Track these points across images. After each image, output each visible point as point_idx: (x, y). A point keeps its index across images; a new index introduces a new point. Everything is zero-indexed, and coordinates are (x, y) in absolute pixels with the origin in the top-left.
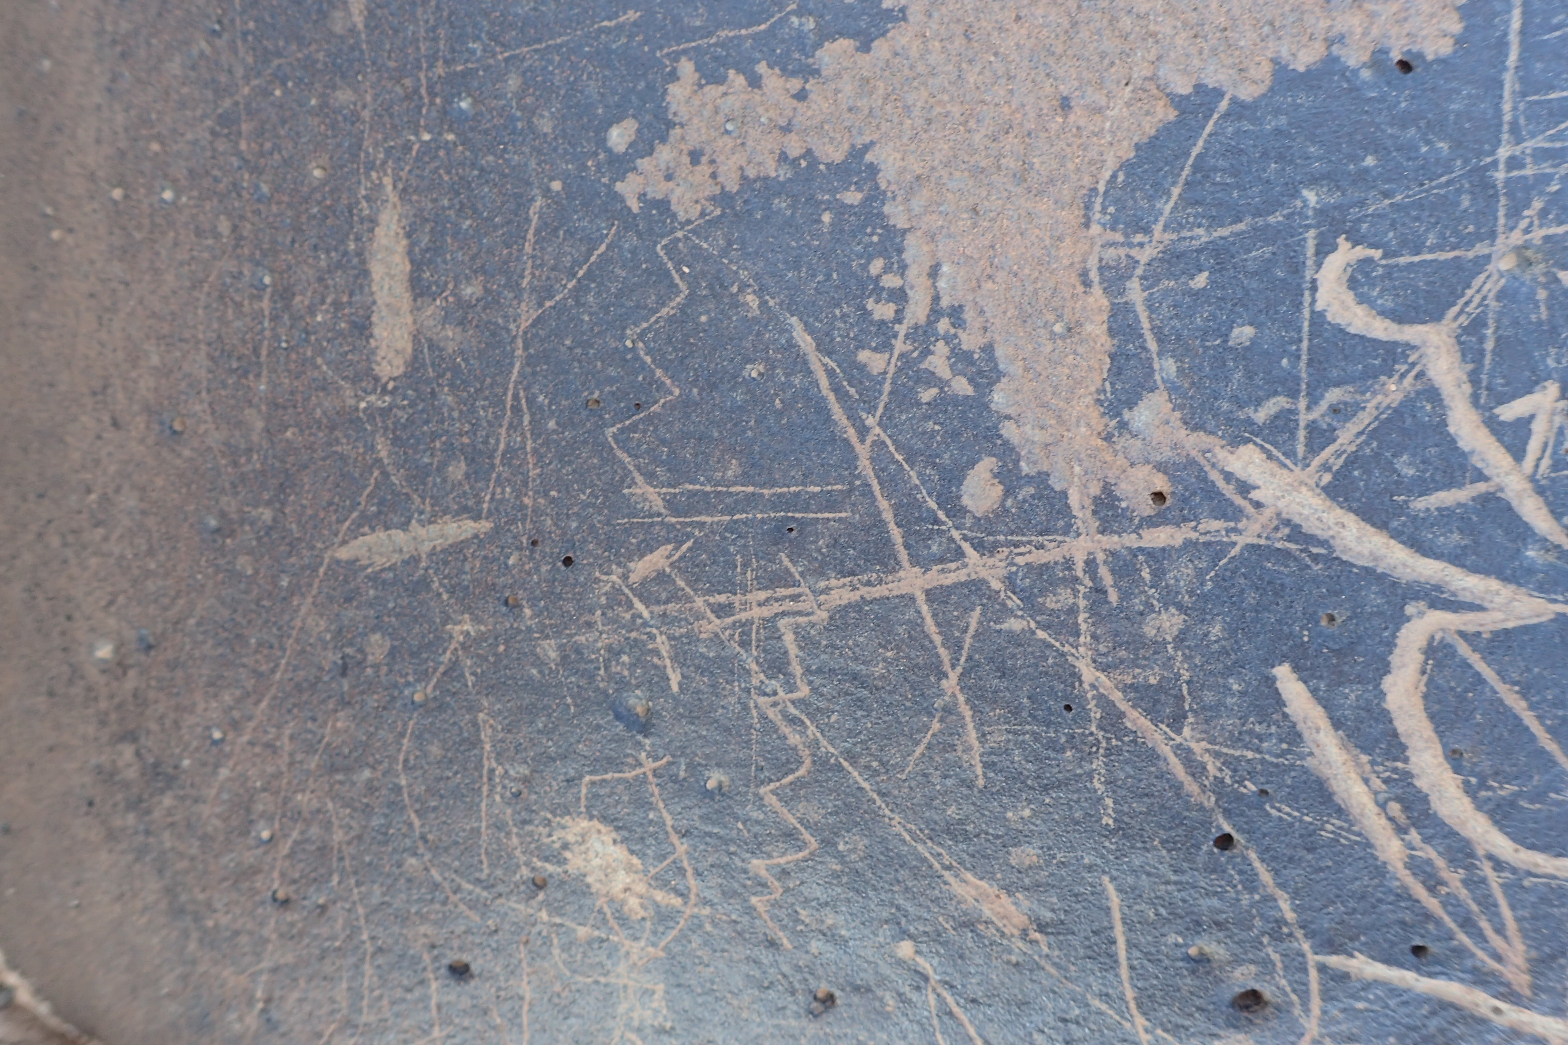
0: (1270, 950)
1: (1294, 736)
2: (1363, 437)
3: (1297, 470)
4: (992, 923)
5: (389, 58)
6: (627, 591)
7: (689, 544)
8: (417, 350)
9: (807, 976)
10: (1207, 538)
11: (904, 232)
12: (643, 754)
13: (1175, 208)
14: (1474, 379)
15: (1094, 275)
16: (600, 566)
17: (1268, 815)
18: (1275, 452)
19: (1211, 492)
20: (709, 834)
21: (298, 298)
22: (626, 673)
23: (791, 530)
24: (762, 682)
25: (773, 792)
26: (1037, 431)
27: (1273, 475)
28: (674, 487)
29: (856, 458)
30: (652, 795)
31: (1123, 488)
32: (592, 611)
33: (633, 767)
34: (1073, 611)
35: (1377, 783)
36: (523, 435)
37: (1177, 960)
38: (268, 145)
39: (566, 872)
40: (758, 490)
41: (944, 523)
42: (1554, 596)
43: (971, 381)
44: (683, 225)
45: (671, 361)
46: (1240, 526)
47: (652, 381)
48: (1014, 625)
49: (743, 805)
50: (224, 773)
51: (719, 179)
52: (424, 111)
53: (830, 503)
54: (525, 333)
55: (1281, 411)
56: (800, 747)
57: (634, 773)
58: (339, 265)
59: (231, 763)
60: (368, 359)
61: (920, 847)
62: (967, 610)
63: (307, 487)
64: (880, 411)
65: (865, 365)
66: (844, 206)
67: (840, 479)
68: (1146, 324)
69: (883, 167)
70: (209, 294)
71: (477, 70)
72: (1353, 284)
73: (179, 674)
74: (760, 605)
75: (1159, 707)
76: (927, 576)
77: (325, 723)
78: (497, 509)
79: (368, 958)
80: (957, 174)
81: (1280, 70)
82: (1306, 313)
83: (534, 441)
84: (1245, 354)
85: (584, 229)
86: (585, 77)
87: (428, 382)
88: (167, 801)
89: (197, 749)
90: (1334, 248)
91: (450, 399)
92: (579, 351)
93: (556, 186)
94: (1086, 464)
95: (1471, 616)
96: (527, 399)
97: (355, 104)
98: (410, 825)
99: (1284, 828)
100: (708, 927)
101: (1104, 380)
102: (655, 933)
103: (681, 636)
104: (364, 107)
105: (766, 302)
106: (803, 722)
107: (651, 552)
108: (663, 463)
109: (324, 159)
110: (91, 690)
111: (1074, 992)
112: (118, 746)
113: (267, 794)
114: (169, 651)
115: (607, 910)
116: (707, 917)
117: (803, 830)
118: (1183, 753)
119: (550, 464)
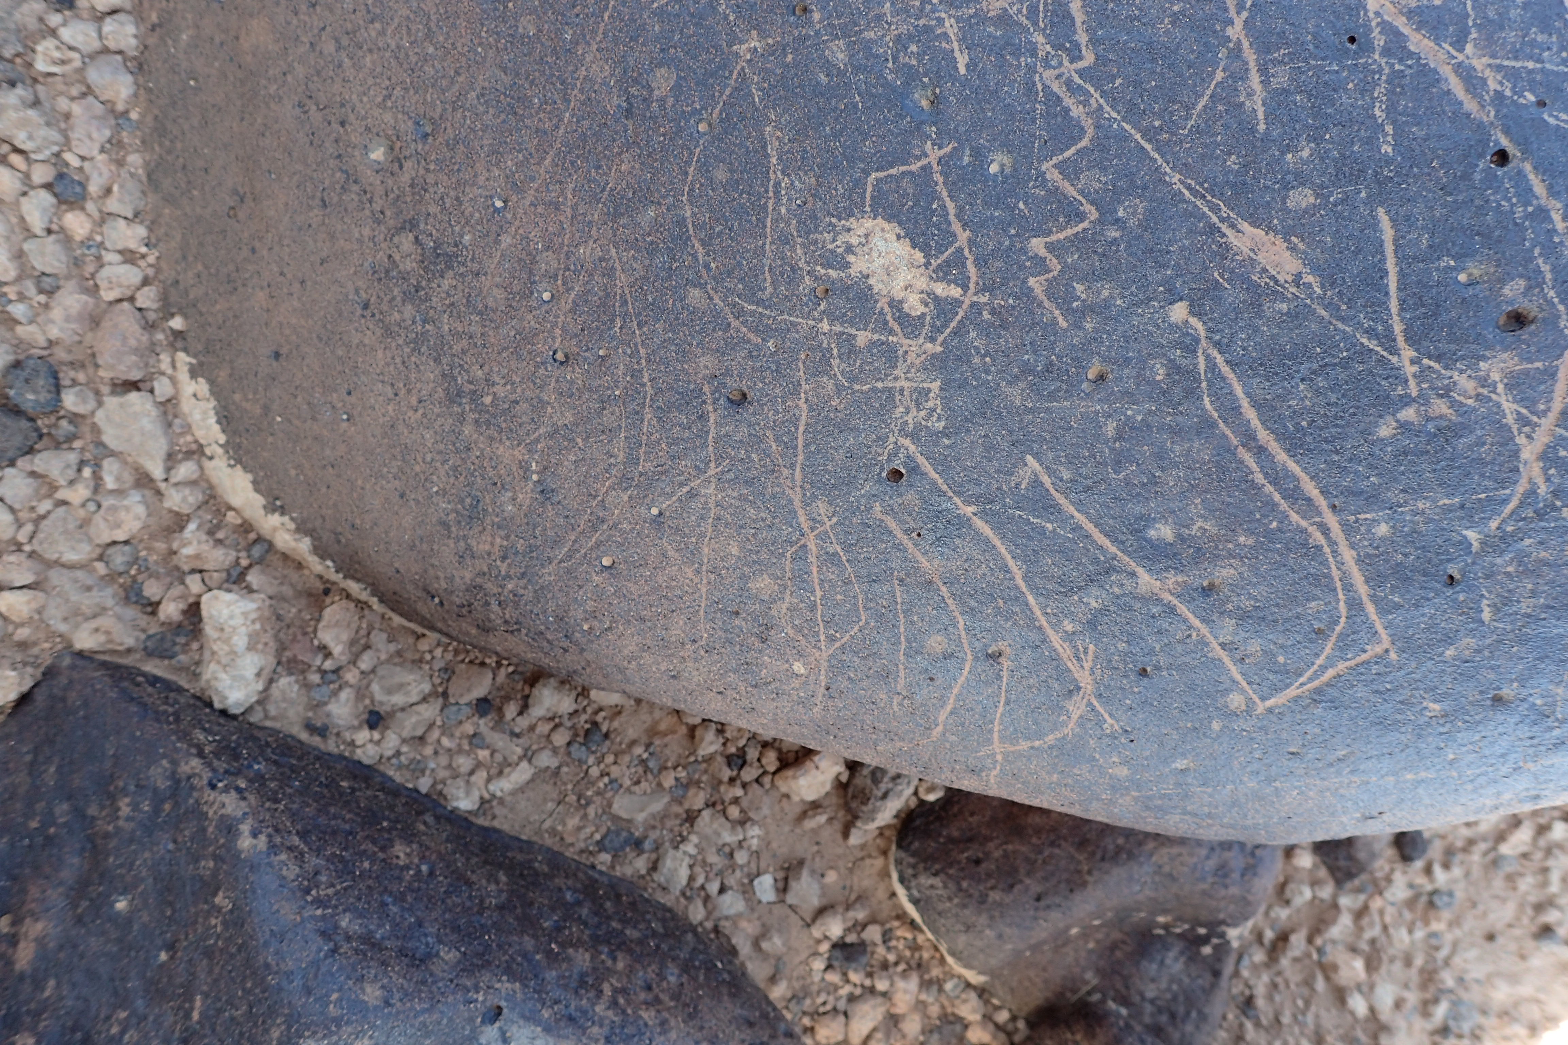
0: (1540, 261)
4: (1266, 271)
9: (1081, 353)
12: (929, 143)
17: (1546, 124)
20: (992, 218)
22: (914, 62)
24: (1048, 54)
25: (1055, 166)
30: (936, 184)
32: (881, 4)
33: (918, 158)
37: (1448, 284)
39: (848, 276)
49: (1025, 183)
50: (506, 240)
56: (1083, 117)
57: (919, 164)
59: (513, 230)
61: (1199, 203)
73: (461, 150)
75: (1442, 27)
77: (609, 168)
79: (648, 401)
88: (446, 283)
89: (478, 221)
98: (695, 255)
99: (1559, 134)
100: (986, 315)
102: (933, 327)
103: (971, 17)
106: (1086, 91)
110: (365, 192)
111: (1344, 332)
112: (396, 240)
113: (550, 253)
114: (449, 130)
115: (887, 309)
116: (985, 304)
117: (1084, 201)
118: (1464, 71)
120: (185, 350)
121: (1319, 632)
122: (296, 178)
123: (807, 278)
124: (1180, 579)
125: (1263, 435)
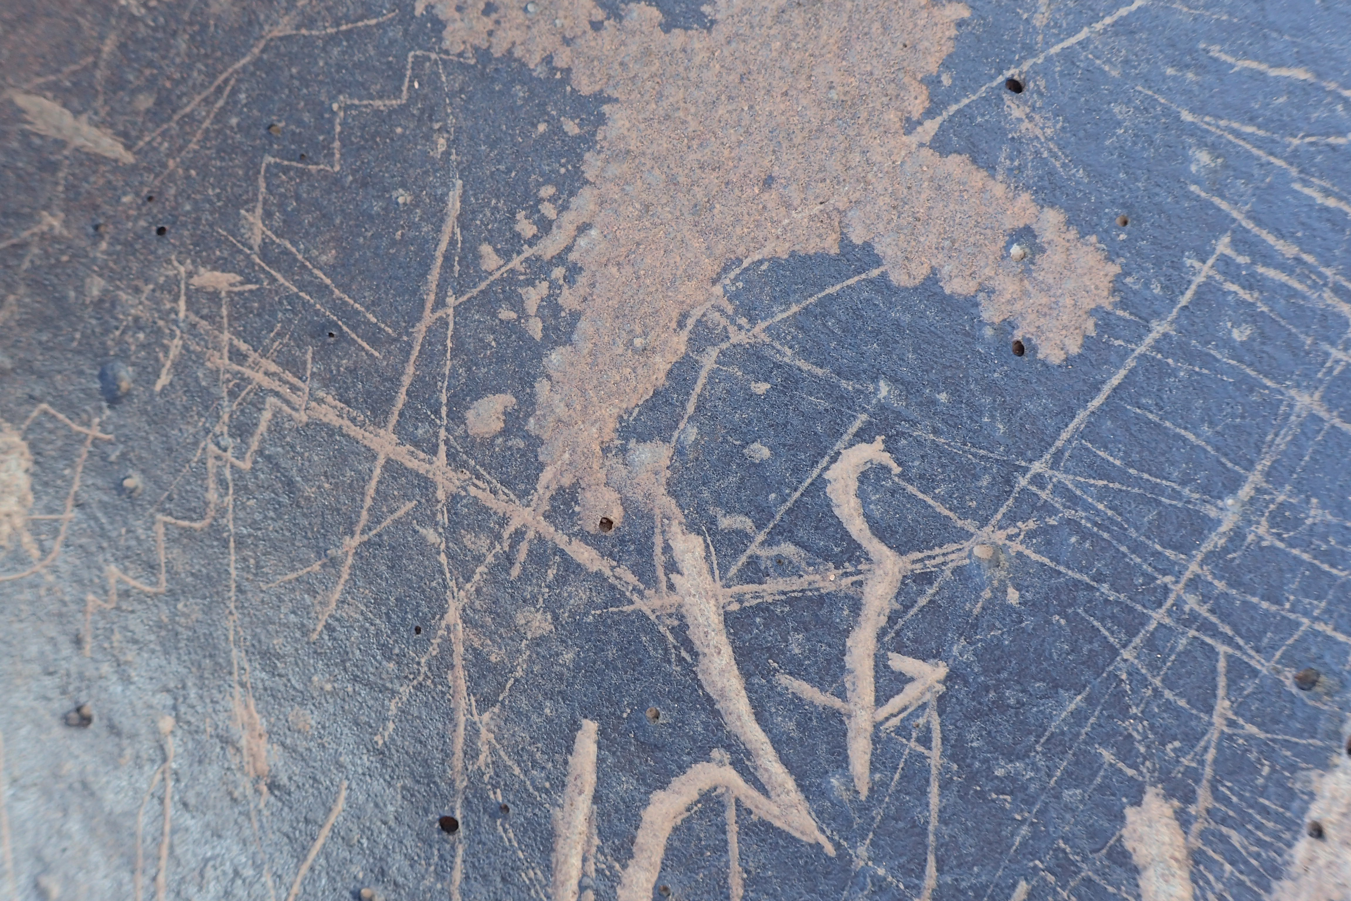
1: (560, 783)
2: (783, 597)
3: (719, 584)
4: (242, 755)
6: (183, 286)
7: (254, 287)
9: (84, 688)
10: (616, 582)
11: (587, 182)
12: (98, 420)
13: (785, 320)
14: (892, 619)
15: (691, 323)
16: (180, 253)
17: (495, 829)
19: (645, 550)
20: (97, 520)
22: (133, 348)
23: (331, 335)
24: (222, 434)
25: (166, 524)
26: (562, 405)
27: (700, 574)
28: (277, 236)
29: (419, 319)
30: (80, 456)
31: (588, 497)
32: (147, 282)
33: (83, 424)
34: (479, 559)
35: (591, 868)
36: (208, 113)
37: (349, 889)
40: (333, 286)
41: (441, 418)
42: (824, 826)
43: (545, 329)
44: (441, 51)
45: (352, 143)
46: (647, 592)
47: (327, 146)
48: (431, 535)
49: (138, 517)
51: (492, 39)
53: (374, 337)
54: (272, 40)
55: (741, 531)
56: (212, 506)
57: (80, 428)
61: (235, 652)
62: (406, 497)
63: (38, 31)
64: (464, 298)
65: (481, 257)
66: (560, 128)
67: (395, 326)
68: (698, 388)
69: (610, 124)
72: (863, 477)
74: (266, 373)
75: (482, 682)
76: (398, 448)
78: (146, 153)
80: (657, 172)
81: (933, 278)
82: (815, 473)
83: (212, 124)
84: (750, 467)
87: (178, 21)
90: (871, 441)
91: (183, 45)
92: (296, 83)
94: (575, 457)
95: (755, 794)
96: (233, 88)
99: (498, 847)
100: (43, 592)
101: (637, 405)
103: (193, 352)
105: (450, 154)
106: (227, 488)
107: (223, 271)
108: (284, 212)
116: (48, 583)
117: (164, 570)
118: (473, 731)
119: (209, 149)
125: (163, 879)
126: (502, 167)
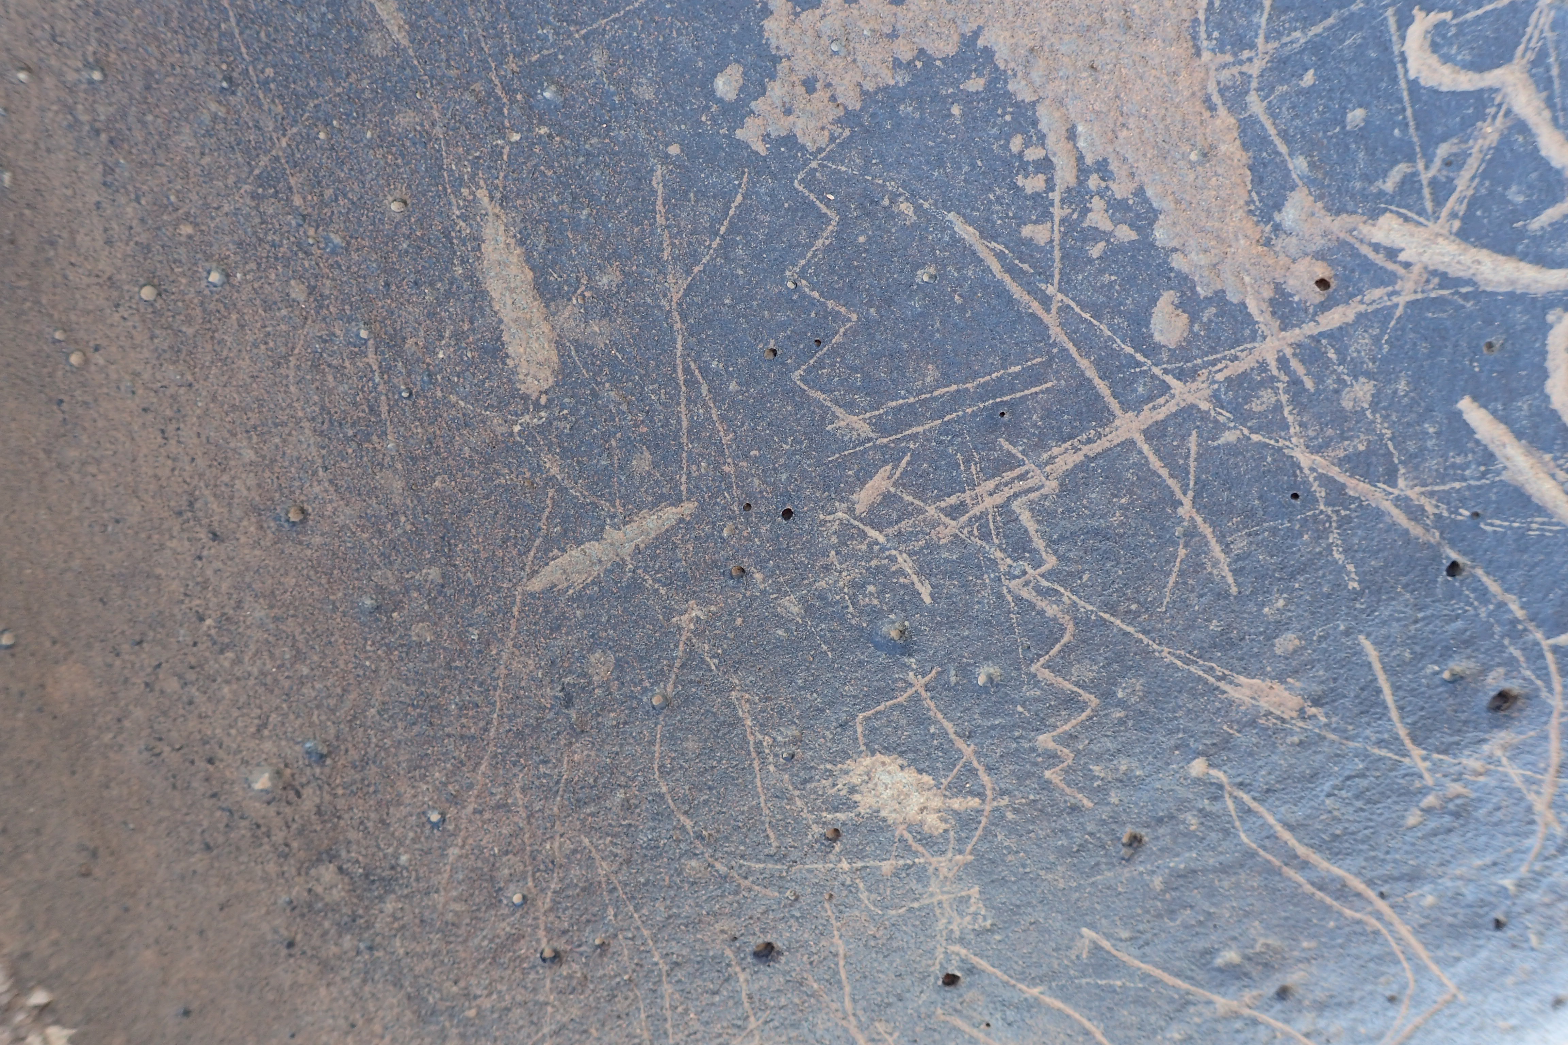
0: (1512, 649)
1: (1488, 457)
2: (1477, 180)
3: (1430, 224)
4: (1271, 713)
5: (449, 66)
6: (856, 523)
7: (907, 458)
8: (563, 355)
9: (1114, 826)
10: (1375, 306)
11: (1034, 104)
12: (911, 674)
13: (1270, 19)
14: (1550, 104)
15: (1216, 99)
16: (823, 507)
17: (1485, 532)
18: (1409, 214)
19: (1367, 265)
20: (993, 727)
21: (410, 342)
22: (875, 602)
24: (1010, 567)
25: (1044, 666)
26: (1202, 255)
27: (1412, 235)
28: (877, 409)
29: (1047, 328)
30: (929, 710)
31: (1291, 285)
32: (825, 554)
33: (904, 689)
34: (1278, 407)
37: (1437, 686)
38: (329, 193)
39: (858, 815)
40: (962, 386)
41: (1143, 364)
43: (1132, 226)
44: (814, 155)
45: (839, 289)
46: (1397, 287)
47: (826, 314)
48: (1229, 437)
49: (1018, 688)
50: (453, 852)
51: (840, 101)
52: (506, 111)
53: (1035, 377)
54: (679, 305)
55: (1405, 176)
56: (1059, 615)
57: (906, 695)
58: (448, 294)
59: (460, 841)
60: (510, 380)
61: (1193, 669)
62: (1183, 438)
63: (474, 531)
64: (1057, 277)
65: (1031, 239)
66: (969, 94)
67: (1037, 352)
68: (1272, 131)
69: (995, 48)
70: (298, 367)
71: (556, 55)
72: (1435, 47)
73: (373, 770)
74: (991, 494)
75: (1372, 469)
76: (1141, 417)
77: (560, 761)
78: (697, 487)
79: (664, 978)
80: (1066, 38)
82: (1403, 84)
83: (719, 408)
84: (1362, 134)
85: (714, 186)
86: (675, 34)
87: (584, 384)
88: (389, 906)
89: (414, 841)
90: (1411, 20)
91: (612, 394)
92: (742, 306)
93: (674, 150)
94: (1253, 272)
96: (699, 368)
97: (422, 125)
98: (683, 828)
99: (1499, 538)
100: (1010, 816)
101: (1250, 192)
102: (959, 840)
103: (922, 549)
104: (433, 124)
105: (921, 205)
106: (1057, 591)
107: (871, 478)
108: (859, 389)
109: (401, 190)
110: (258, 826)
111: (1356, 749)
112: (313, 872)
113: (510, 856)
114: (352, 752)
115: (907, 836)
116: (1007, 806)
117: (1081, 691)
118: (1403, 503)
119: (743, 424)
120: (57, 1022)
121: (1392, 999)
122: (164, 825)
123: (814, 827)
124: (1255, 993)
125: (1302, 850)
126: (966, 169)
